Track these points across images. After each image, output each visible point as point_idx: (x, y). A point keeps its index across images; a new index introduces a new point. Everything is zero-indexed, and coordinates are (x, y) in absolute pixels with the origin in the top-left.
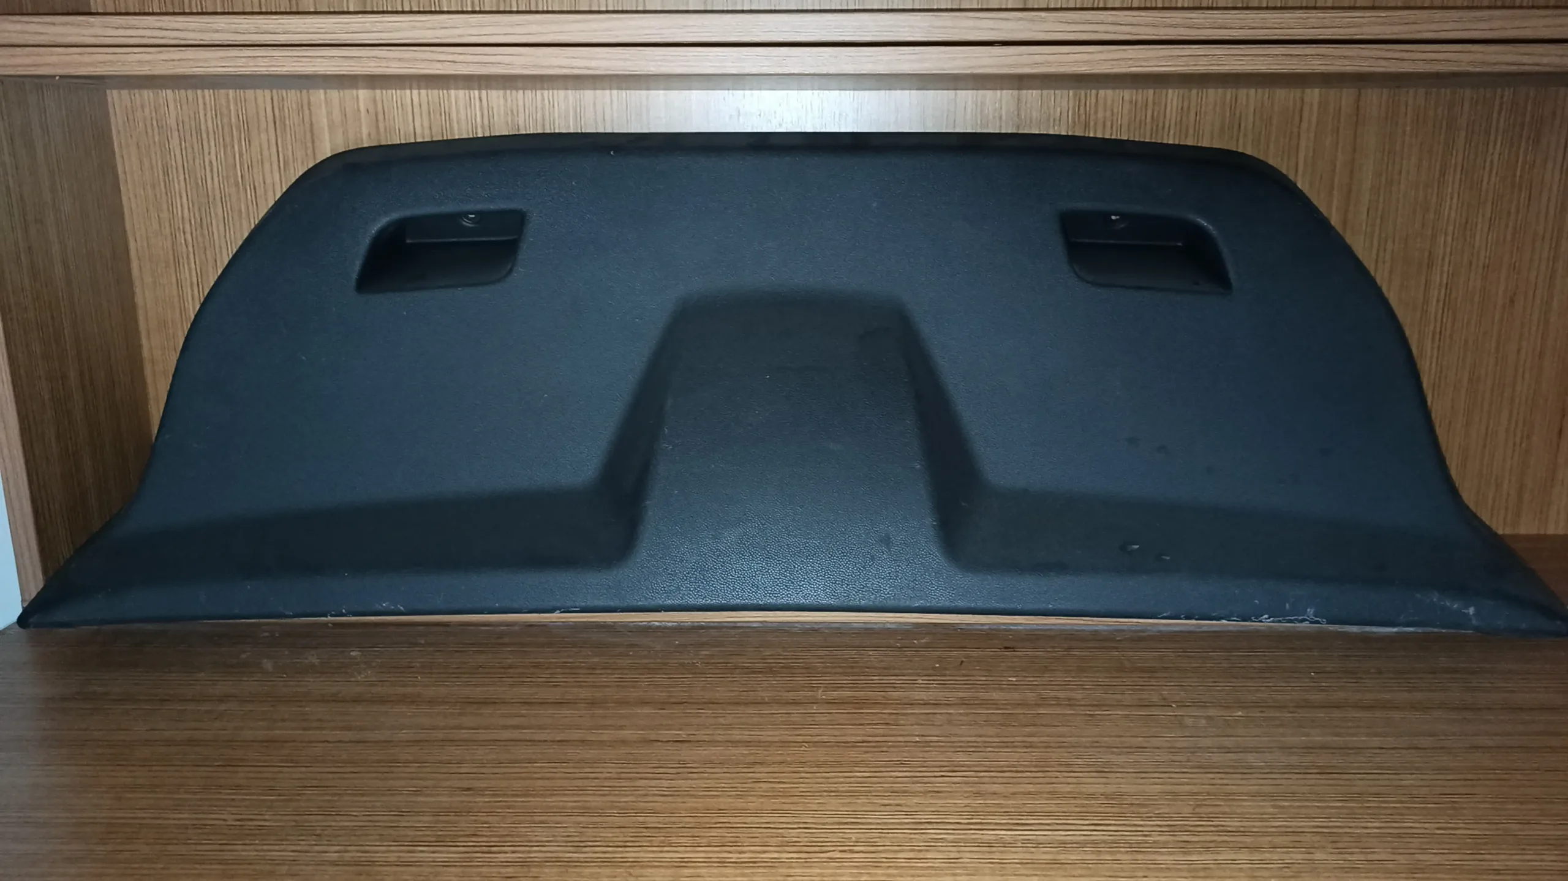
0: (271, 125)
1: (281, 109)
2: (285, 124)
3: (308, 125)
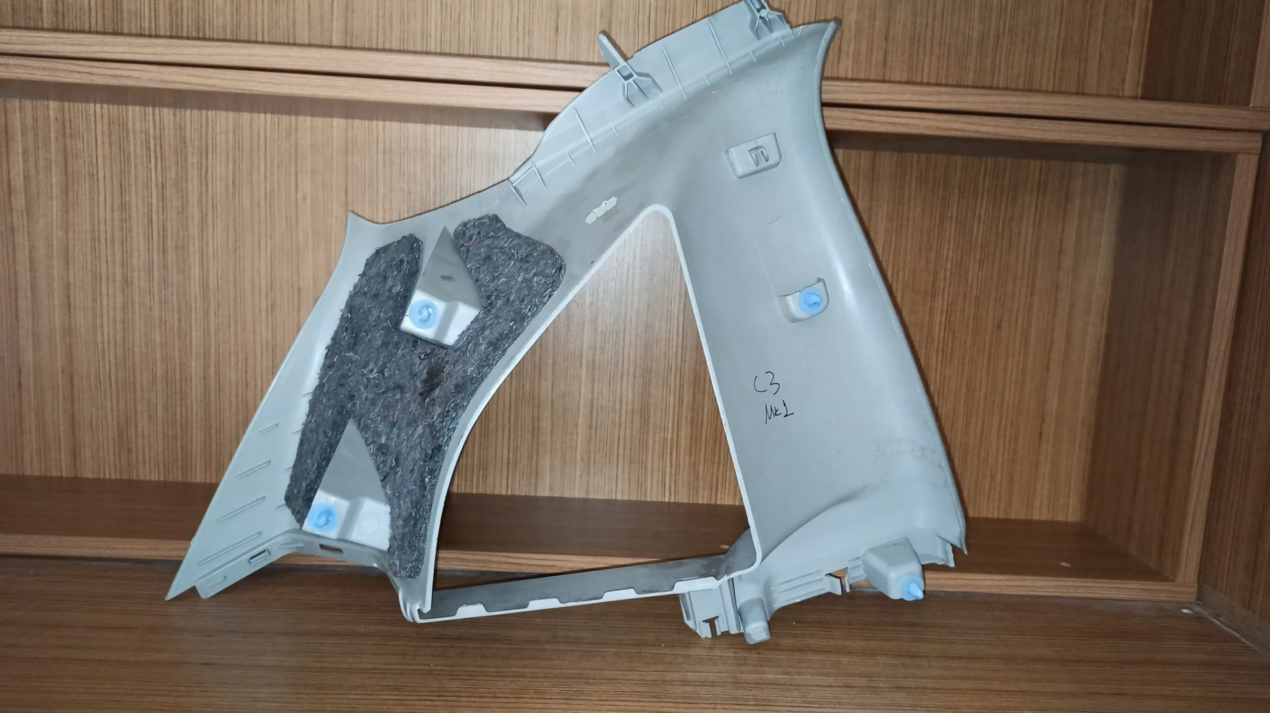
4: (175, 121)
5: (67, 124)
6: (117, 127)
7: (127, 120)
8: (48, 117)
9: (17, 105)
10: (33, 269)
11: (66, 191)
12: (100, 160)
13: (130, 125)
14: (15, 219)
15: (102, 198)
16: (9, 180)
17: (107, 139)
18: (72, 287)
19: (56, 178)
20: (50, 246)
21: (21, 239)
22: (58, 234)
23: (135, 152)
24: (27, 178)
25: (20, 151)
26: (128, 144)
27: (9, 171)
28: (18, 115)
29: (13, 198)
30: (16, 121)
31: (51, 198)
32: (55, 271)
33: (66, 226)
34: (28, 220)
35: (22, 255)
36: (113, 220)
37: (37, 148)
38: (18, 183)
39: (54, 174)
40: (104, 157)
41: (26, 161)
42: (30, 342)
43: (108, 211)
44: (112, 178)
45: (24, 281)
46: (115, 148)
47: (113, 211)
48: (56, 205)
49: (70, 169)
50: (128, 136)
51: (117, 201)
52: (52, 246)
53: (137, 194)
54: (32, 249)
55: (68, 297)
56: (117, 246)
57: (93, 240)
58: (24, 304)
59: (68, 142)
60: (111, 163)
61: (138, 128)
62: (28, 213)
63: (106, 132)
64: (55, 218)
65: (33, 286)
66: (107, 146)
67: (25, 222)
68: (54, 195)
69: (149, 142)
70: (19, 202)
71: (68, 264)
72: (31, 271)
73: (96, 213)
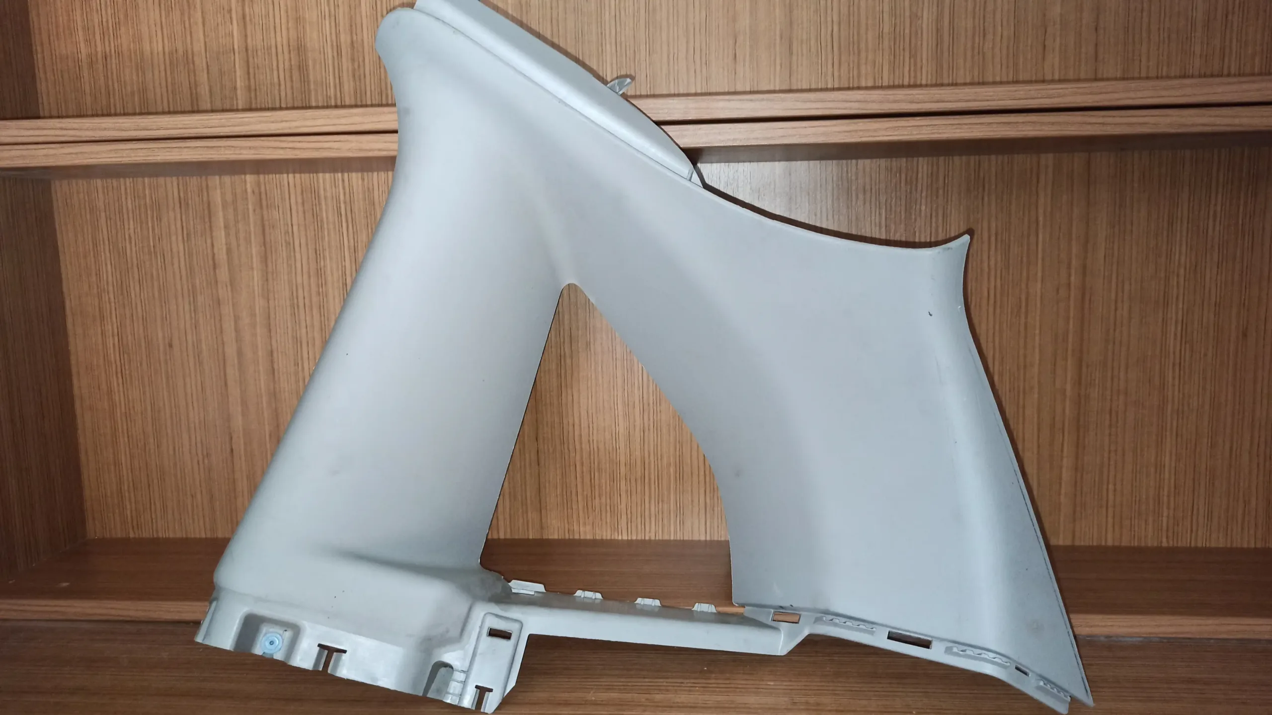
0: (177, 205)
1: (186, 192)
2: (188, 204)
3: (206, 205)
4: (363, 185)
5: (263, 196)
6: (309, 195)
7: (318, 187)
8: (246, 190)
9: (218, 182)
10: (239, 340)
11: (265, 260)
12: (295, 228)
13: (322, 192)
14: (220, 291)
15: (299, 265)
16: (214, 255)
17: (300, 208)
18: (275, 355)
19: (255, 249)
20: (253, 315)
21: (227, 310)
22: (260, 303)
23: (327, 218)
24: (229, 251)
25: (222, 225)
26: (321, 209)
27: (213, 245)
28: (218, 191)
29: (217, 271)
30: (217, 197)
31: (252, 269)
32: (259, 338)
33: (267, 294)
34: (232, 291)
35: (229, 326)
36: (310, 285)
37: (237, 222)
38: (222, 256)
39: (253, 245)
40: (299, 225)
41: (227, 235)
42: (240, 409)
43: (305, 276)
44: (307, 245)
45: (231, 351)
46: (309, 215)
47: (309, 277)
48: (257, 275)
49: (268, 239)
50: (320, 204)
51: (313, 266)
52: (255, 315)
53: (331, 258)
54: (237, 319)
55: (272, 362)
56: (315, 311)
57: (292, 306)
58: (232, 372)
59: (265, 212)
60: (306, 230)
61: (329, 194)
62: (231, 285)
63: (300, 200)
64: (256, 288)
65: (240, 353)
66: (301, 214)
67: (230, 294)
68: (255, 266)
69: (340, 207)
70: (223, 274)
71: (270, 331)
72: (237, 341)
73: (294, 282)
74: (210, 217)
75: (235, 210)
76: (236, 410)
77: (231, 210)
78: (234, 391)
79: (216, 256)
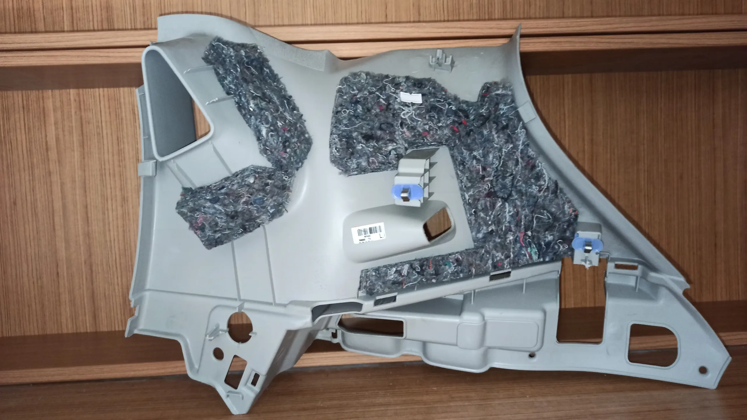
0: (21, 109)
1: (27, 100)
2: (29, 109)
3: (42, 109)
74: (44, 117)
75: (62, 112)
76: (61, 245)
77: (59, 114)
78: (60, 233)
79: (49, 143)
